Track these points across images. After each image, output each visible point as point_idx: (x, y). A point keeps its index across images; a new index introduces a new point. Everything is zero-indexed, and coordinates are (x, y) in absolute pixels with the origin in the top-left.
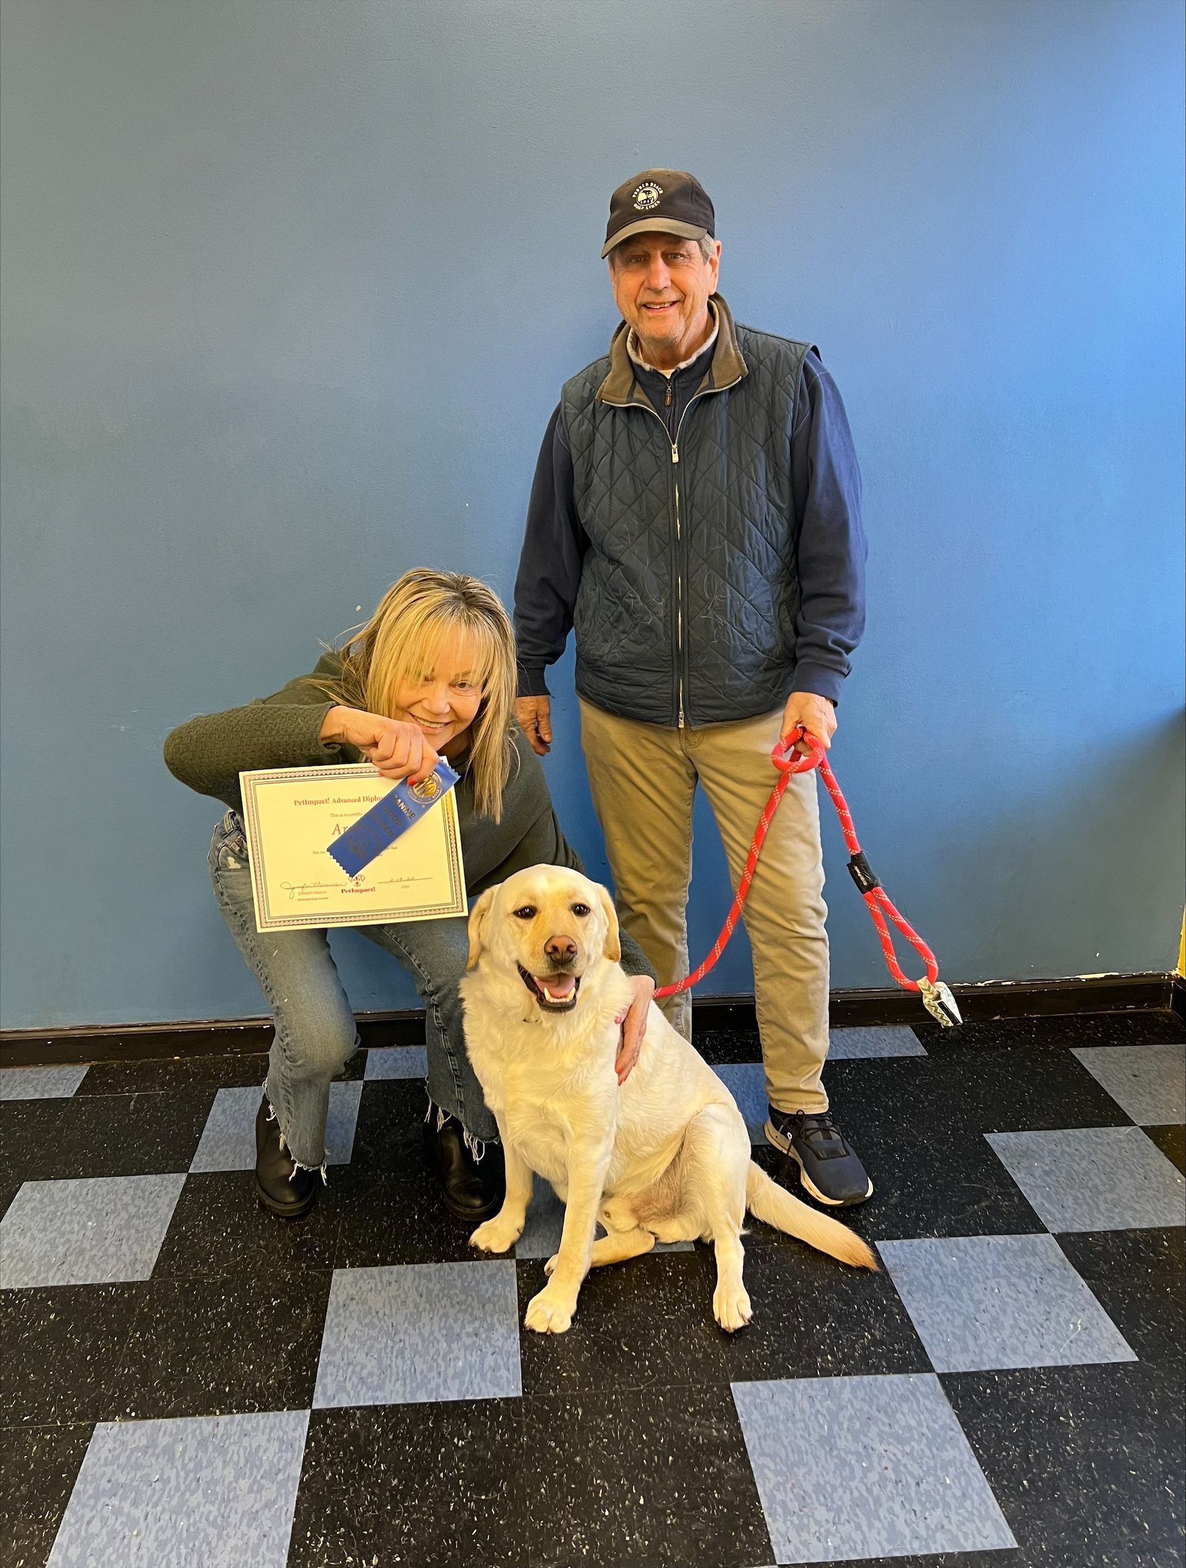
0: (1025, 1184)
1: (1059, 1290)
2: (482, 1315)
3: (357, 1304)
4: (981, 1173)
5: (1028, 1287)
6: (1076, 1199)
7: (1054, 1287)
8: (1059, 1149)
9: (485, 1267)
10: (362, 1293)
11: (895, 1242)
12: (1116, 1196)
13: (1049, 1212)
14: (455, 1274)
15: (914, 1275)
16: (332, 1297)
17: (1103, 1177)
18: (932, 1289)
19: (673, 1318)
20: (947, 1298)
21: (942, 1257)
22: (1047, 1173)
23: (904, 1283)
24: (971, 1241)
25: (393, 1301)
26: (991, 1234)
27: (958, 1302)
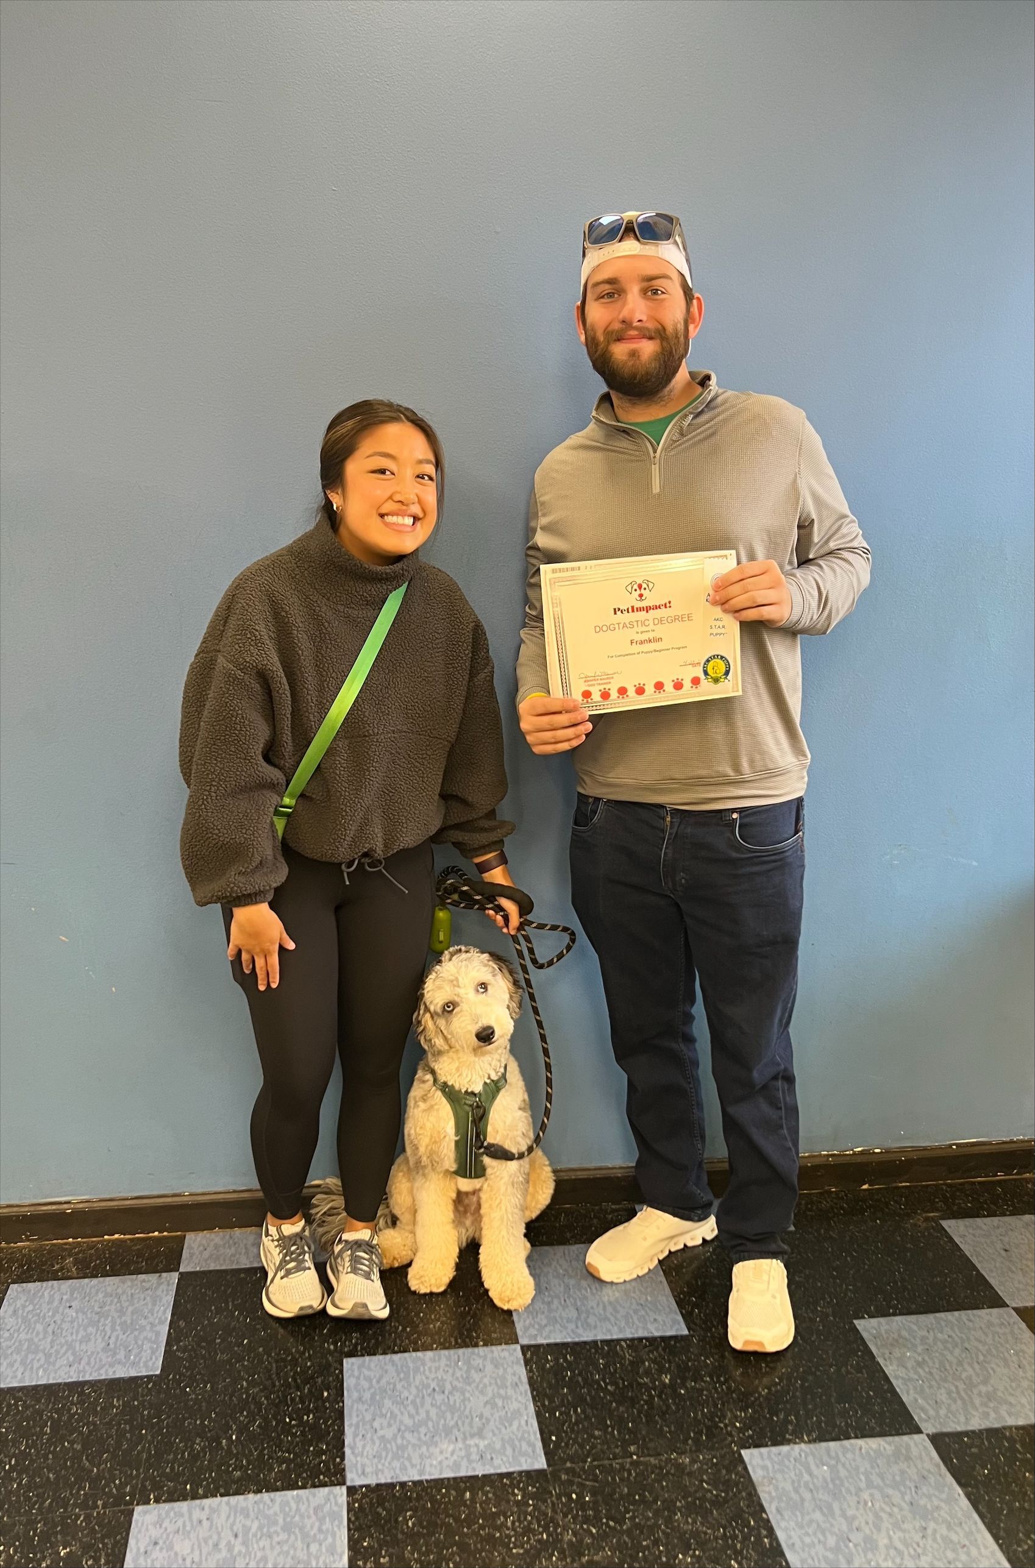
0: (897, 1378)
1: (936, 1503)
2: (305, 1558)
3: (161, 1549)
4: (852, 1366)
5: (903, 1498)
6: (949, 1393)
7: (929, 1497)
8: (931, 1336)
9: (311, 1498)
10: (168, 1535)
11: (764, 1450)
12: (990, 1389)
13: (923, 1409)
14: (276, 1508)
15: (783, 1488)
16: (132, 1542)
17: (976, 1366)
18: (802, 1504)
19: (521, 1551)
20: (817, 1516)
21: (813, 1467)
22: (919, 1364)
23: (772, 1499)
24: (843, 1447)
25: (203, 1544)
26: (863, 1436)
27: (830, 1519)
